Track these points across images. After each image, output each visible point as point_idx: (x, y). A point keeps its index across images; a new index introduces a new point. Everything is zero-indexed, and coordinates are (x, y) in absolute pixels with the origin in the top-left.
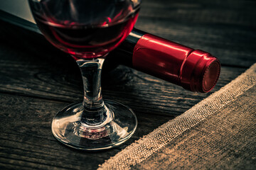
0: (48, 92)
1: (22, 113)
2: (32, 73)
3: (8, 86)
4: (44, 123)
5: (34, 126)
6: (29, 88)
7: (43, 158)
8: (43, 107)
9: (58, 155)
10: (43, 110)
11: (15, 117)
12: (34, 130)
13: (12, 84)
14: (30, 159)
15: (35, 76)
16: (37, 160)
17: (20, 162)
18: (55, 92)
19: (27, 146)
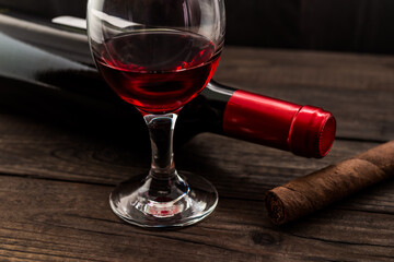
0: (70, 173)
1: (38, 199)
2: (48, 150)
3: (17, 167)
4: (68, 210)
5: (56, 214)
6: (44, 168)
7: (71, 251)
8: (65, 191)
9: (89, 246)
10: (65, 195)
11: (30, 204)
12: (55, 218)
13: (22, 164)
14: (53, 252)
15: (52, 154)
16: (62, 253)
17: (41, 256)
18: (81, 172)
19: (48, 237)
